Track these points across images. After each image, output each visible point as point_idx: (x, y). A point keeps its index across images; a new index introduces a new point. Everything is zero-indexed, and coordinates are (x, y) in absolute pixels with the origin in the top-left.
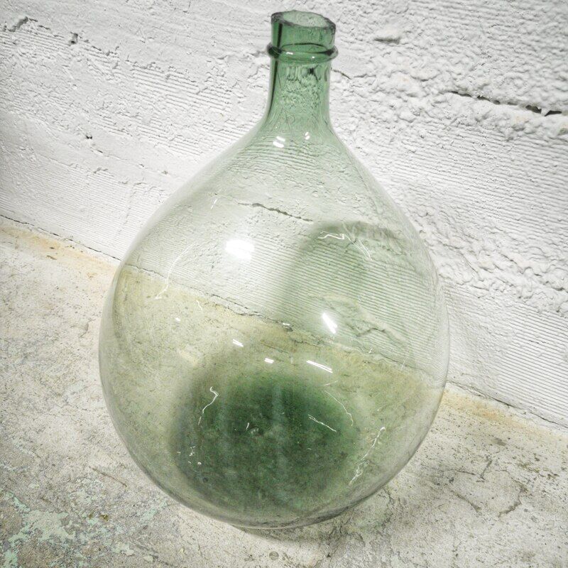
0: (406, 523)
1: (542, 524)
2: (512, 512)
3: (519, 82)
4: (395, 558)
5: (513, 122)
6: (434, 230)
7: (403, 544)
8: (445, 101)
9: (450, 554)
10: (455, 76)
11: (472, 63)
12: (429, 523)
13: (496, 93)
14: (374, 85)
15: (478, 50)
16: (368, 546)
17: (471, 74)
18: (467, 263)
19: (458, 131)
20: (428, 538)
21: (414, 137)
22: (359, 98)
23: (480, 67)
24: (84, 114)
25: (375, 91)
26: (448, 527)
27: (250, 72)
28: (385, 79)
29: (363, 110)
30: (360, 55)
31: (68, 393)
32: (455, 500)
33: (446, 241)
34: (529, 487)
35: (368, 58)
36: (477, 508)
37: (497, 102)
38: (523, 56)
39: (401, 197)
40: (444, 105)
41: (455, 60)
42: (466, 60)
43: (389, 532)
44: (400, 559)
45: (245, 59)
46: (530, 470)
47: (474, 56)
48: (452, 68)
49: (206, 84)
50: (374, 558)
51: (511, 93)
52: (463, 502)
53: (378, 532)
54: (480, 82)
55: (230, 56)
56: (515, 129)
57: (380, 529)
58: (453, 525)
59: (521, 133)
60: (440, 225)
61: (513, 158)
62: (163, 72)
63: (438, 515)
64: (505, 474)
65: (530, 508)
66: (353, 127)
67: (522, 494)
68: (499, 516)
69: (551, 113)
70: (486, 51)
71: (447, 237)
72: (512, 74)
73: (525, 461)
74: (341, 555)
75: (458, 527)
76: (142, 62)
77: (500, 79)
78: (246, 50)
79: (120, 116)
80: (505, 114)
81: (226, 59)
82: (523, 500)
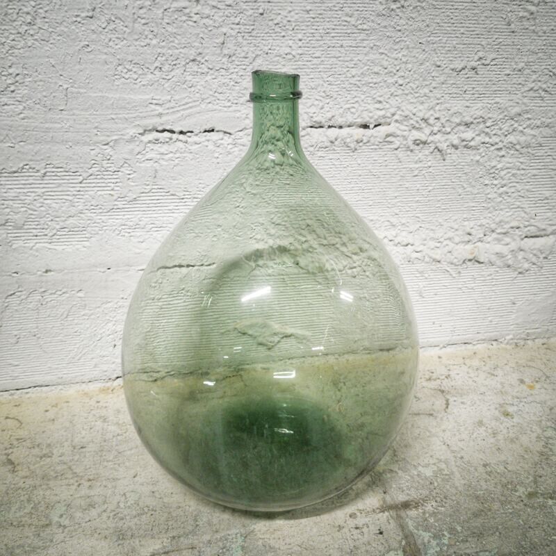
0: (406, 446)
1: (469, 403)
2: (449, 407)
3: (353, 110)
4: (420, 468)
5: (356, 138)
6: (315, 236)
7: (416, 458)
8: (308, 134)
9: (444, 447)
10: (311, 115)
11: (321, 104)
12: (416, 438)
13: (340, 121)
15: (323, 94)
16: (400, 472)
17: (322, 111)
18: (343, 253)
19: (320, 154)
20: (425, 446)
22: (242, 147)
23: (326, 105)
26: (428, 434)
27: (138, 149)
30: (238, 114)
32: (416, 418)
33: (325, 242)
34: (443, 388)
35: (245, 115)
36: (431, 415)
37: (341, 127)
38: (352, 92)
39: (286, 219)
40: (307, 137)
41: (309, 105)
42: (316, 103)
43: (402, 456)
44: (423, 467)
45: (132, 140)
46: (435, 380)
47: (321, 98)
48: (308, 110)
49: (90, 171)
50: (410, 476)
51: (350, 118)
52: (421, 416)
53: (397, 461)
54: (329, 115)
55: (116, 140)
56: (358, 142)
57: (396, 458)
58: (430, 432)
59: (361, 144)
60: (319, 231)
61: (359, 162)
62: (38, 171)
63: (417, 431)
64: (425, 390)
65: (455, 399)
67: (444, 394)
68: (446, 412)
69: (376, 126)
70: (328, 94)
71: (325, 239)
72: (348, 106)
73: (427, 377)
74: (391, 487)
75: (433, 431)
76: (11, 167)
77: (341, 111)
78: (132, 132)
80: (348, 134)
81: (111, 144)
82: (448, 397)
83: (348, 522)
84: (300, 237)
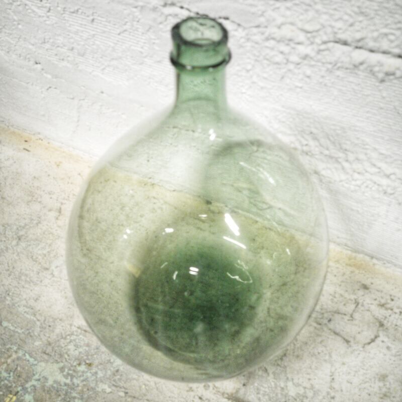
0: (298, 356)
1: (394, 352)
2: (372, 344)
3: (392, 37)
4: (290, 384)
5: (386, 69)
6: (318, 144)
7: (296, 372)
8: (328, 49)
9: (329, 379)
10: (336, 30)
11: (351, 21)
12: (313, 355)
13: (371, 44)
14: (267, 34)
15: (356, 9)
16: (271, 376)
17: (351, 29)
19: (338, 73)
20: (313, 367)
21: (301, 76)
22: (254, 44)
23: (357, 24)
24: (31, 47)
25: (267, 39)
26: (327, 357)
27: (160, 19)
28: (275, 30)
29: (257, 54)
30: (253, 10)
31: (53, 267)
32: (333, 336)
33: (326, 152)
34: (385, 322)
35: (260, 13)
36: (348, 342)
37: (372, 51)
38: (397, 16)
40: (326, 53)
41: (336, 17)
42: (346, 17)
43: (286, 364)
44: (294, 384)
45: (155, 9)
46: (387, 309)
47: (353, 14)
48: (333, 24)
49: (125, 27)
50: (275, 384)
51: (385, 45)
52: (339, 338)
53: (278, 365)
54: (358, 36)
55: (142, 6)
56: (387, 74)
57: (279, 362)
58: (330, 356)
59: (392, 77)
60: (323, 141)
61: (384, 95)
62: (88, 16)
63: (320, 349)
64: (368, 313)
65: (386, 339)
66: (249, 67)
67: (381, 329)
68: (363, 347)
70: (364, 10)
71: (328, 150)
72: (385, 31)
73: (383, 301)
74: (253, 384)
75: (334, 357)
76: (70, 8)
77: (375, 34)
79: (59, 49)
80: (379, 62)
81: (139, 8)
82: (381, 334)
83: (199, 389)
84: (302, 140)
